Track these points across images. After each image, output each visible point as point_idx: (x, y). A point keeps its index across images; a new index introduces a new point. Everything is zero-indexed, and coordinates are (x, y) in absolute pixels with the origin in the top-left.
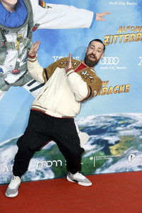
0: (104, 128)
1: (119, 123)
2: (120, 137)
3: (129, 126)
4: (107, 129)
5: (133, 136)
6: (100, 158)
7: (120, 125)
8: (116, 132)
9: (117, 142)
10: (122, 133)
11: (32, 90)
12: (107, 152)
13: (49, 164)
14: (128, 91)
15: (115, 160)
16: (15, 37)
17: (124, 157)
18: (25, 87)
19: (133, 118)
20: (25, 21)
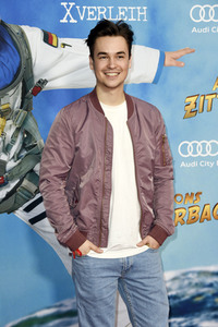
0: (199, 299)
4: (204, 302)
18: (20, 214)
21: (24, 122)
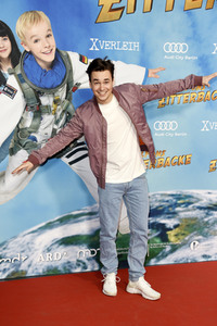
0: (161, 208)
1: (179, 202)
2: (180, 220)
3: (190, 206)
4: (163, 210)
5: (197, 218)
6: (154, 246)
7: (179, 205)
8: (175, 213)
9: (176, 226)
10: (182, 215)
11: (71, 163)
12: (164, 238)
13: (93, 252)
14: (189, 162)
15: (174, 249)
16: (52, 99)
17: (185, 244)
18: (64, 158)
19: (195, 196)
20: (63, 80)
21: (67, 107)
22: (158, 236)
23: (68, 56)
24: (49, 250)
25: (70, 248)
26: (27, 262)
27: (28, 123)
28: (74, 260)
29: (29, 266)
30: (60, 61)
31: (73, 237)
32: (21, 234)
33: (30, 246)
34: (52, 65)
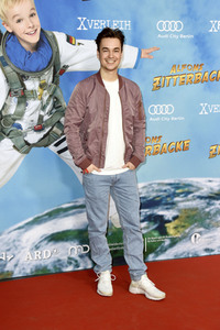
0: (158, 199)
1: (178, 191)
2: (179, 211)
3: (190, 196)
4: (161, 200)
5: (197, 209)
6: (153, 240)
7: (178, 195)
8: (173, 204)
9: (175, 218)
10: (181, 205)
11: (60, 152)
12: (162, 231)
13: (85, 249)
14: (187, 148)
15: (174, 242)
16: (37, 84)
17: (186, 237)
19: (195, 184)
20: (49, 63)
21: (54, 92)
22: (156, 229)
23: (54, 36)
24: (37, 248)
25: (60, 245)
26: (14, 262)
27: (12, 110)
28: (65, 258)
29: (16, 265)
30: (45, 42)
31: (64, 232)
32: (7, 231)
33: (17, 243)
34: (37, 47)
